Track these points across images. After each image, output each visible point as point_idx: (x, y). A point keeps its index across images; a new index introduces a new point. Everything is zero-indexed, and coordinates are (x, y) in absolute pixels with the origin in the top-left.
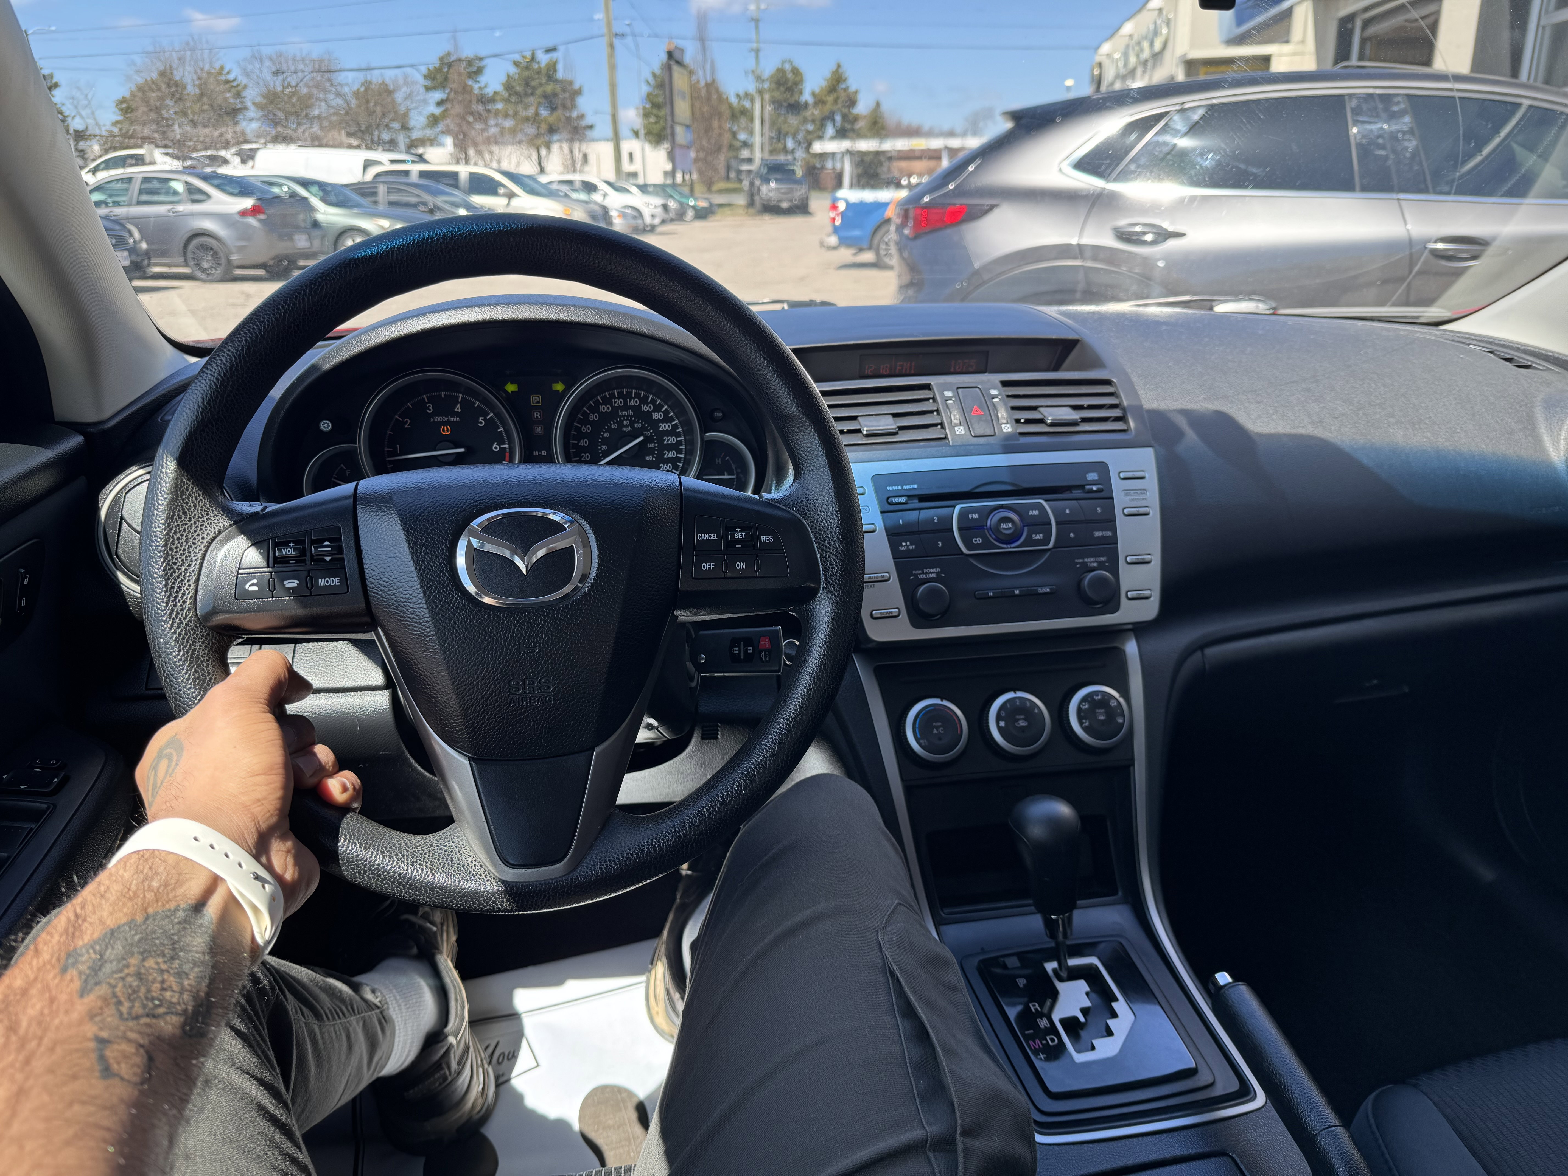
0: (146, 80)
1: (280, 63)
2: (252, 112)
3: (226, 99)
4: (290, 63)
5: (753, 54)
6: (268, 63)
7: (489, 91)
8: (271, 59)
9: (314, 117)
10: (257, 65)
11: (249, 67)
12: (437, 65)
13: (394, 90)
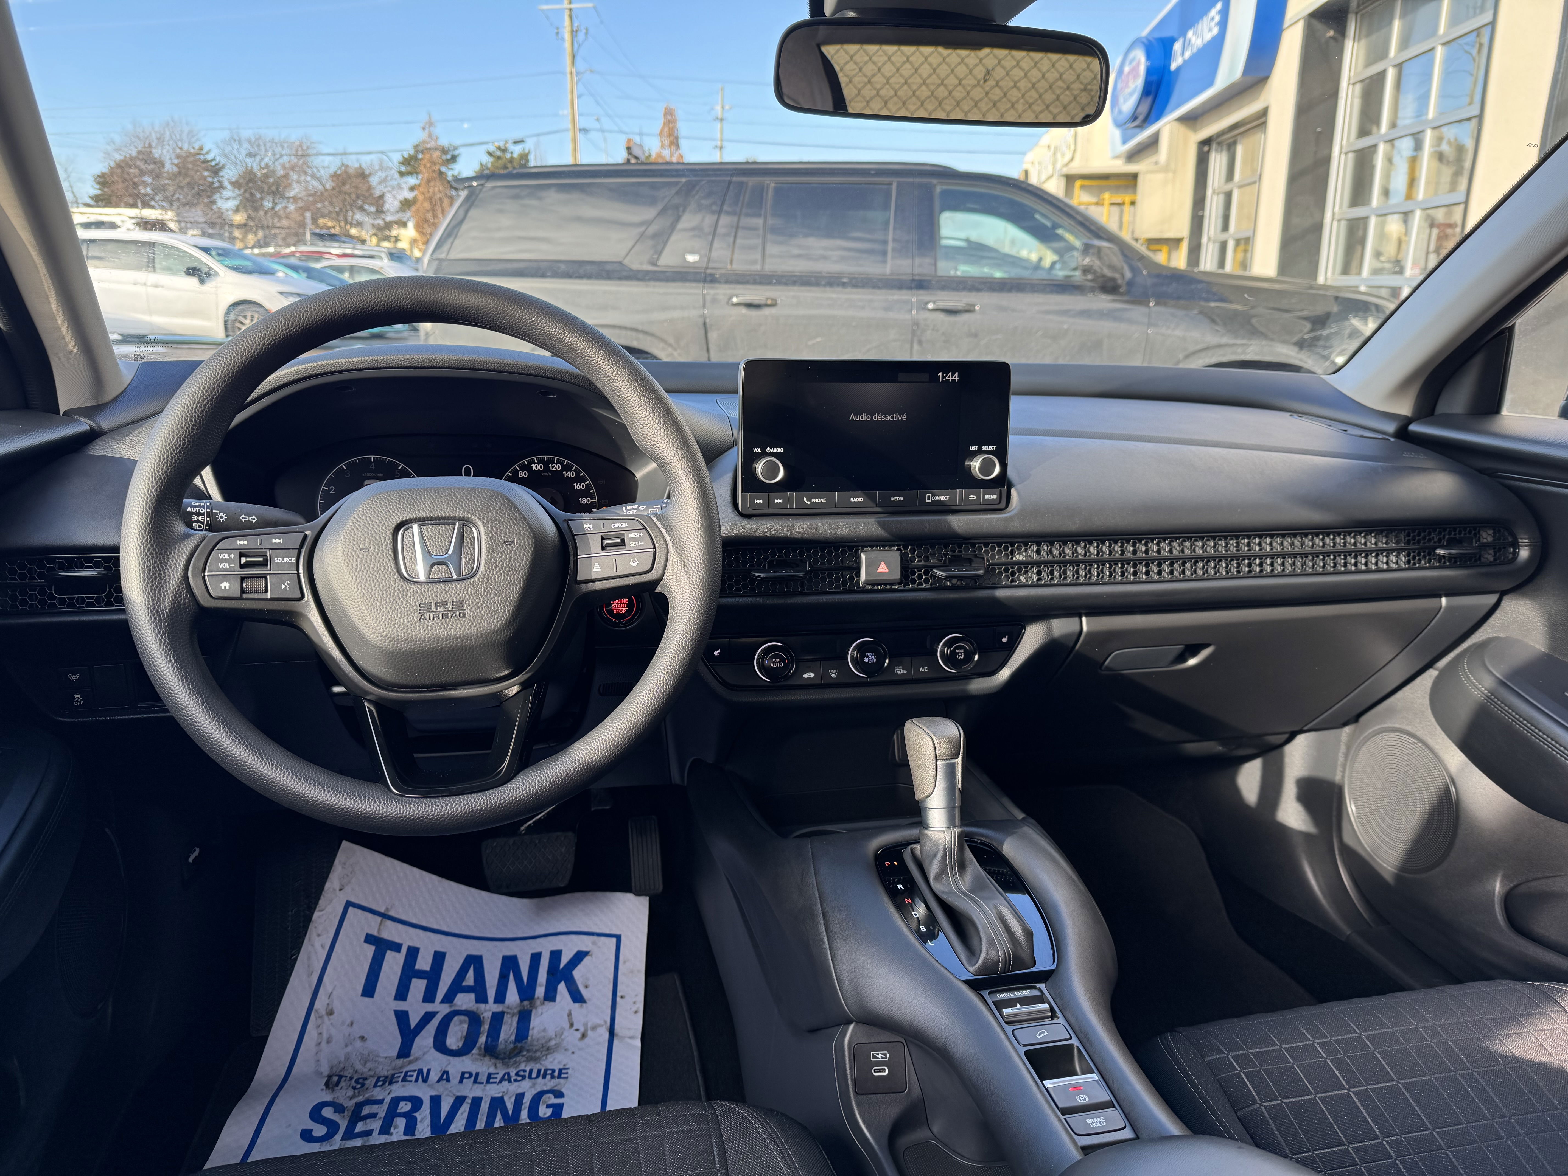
0: (125, 157)
1: (259, 146)
2: (228, 192)
3: (205, 178)
4: (268, 145)
5: (718, 150)
6: (246, 145)
7: (464, 175)
8: (249, 142)
9: (288, 198)
10: (236, 146)
11: (228, 149)
12: (412, 152)
13: (370, 175)
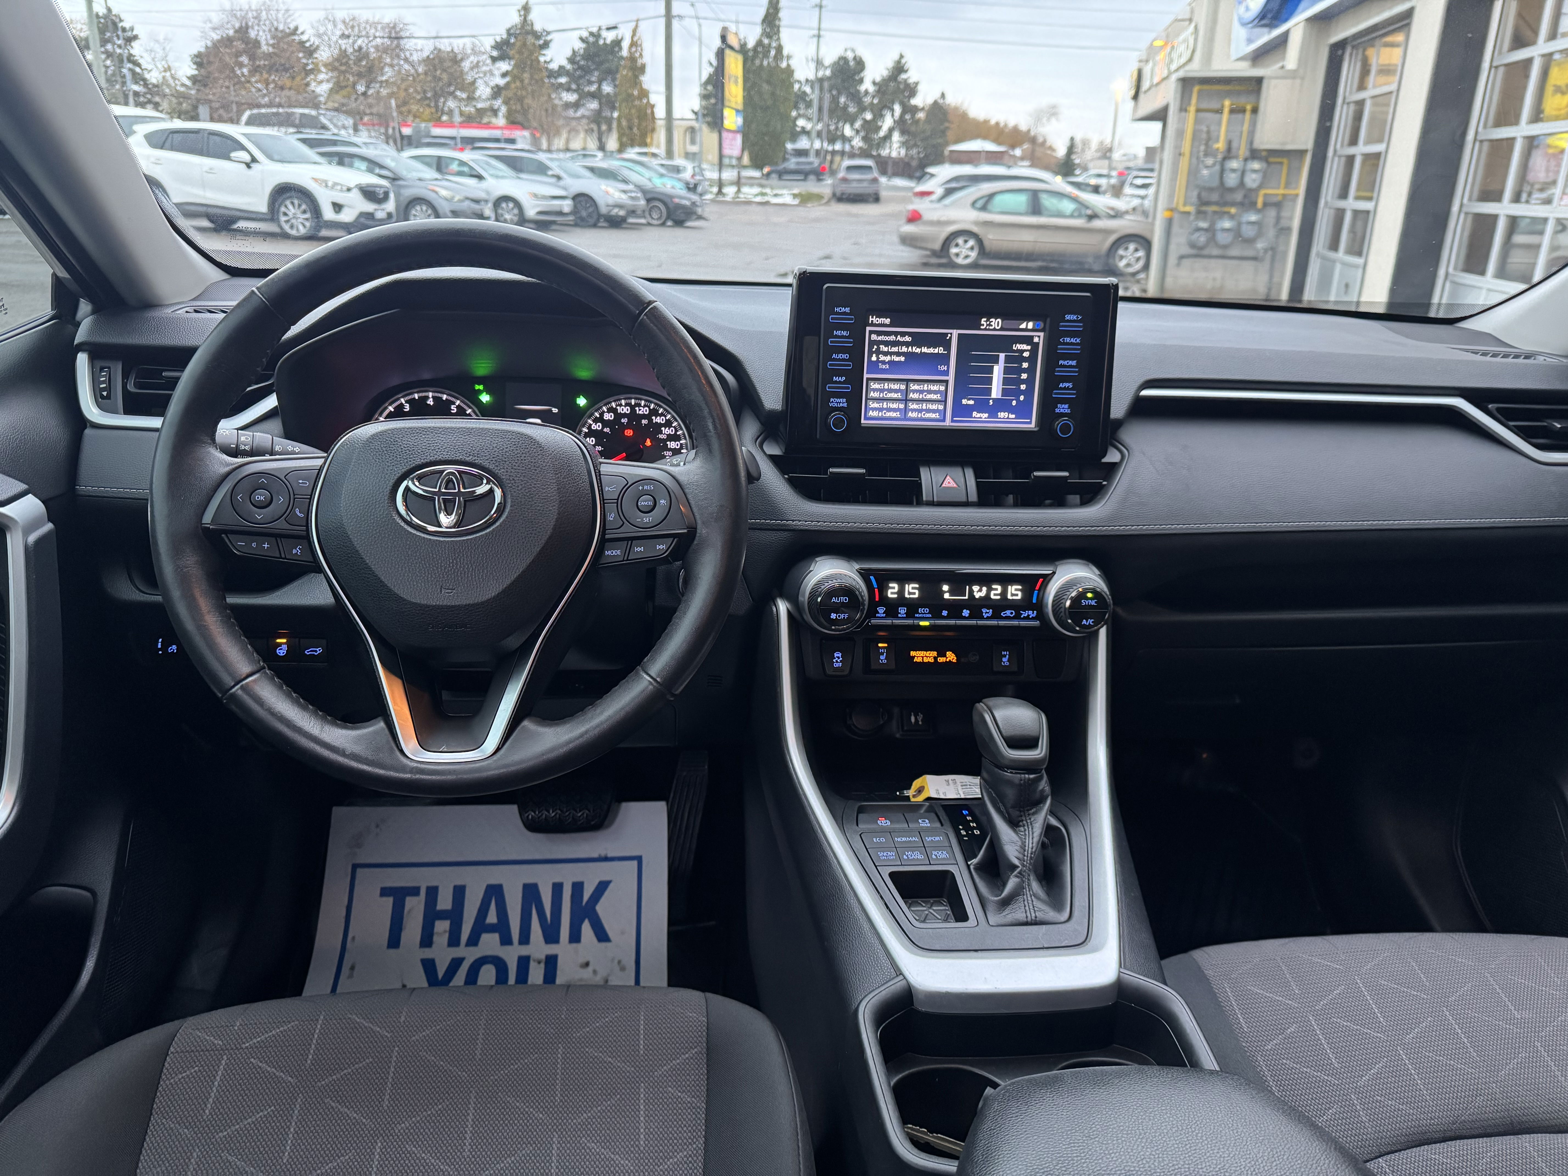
0: (222, 36)
1: (353, 27)
2: (322, 74)
3: (299, 59)
4: (362, 26)
5: (815, 40)
6: (341, 26)
7: (554, 66)
8: (344, 22)
9: (381, 82)
10: (330, 26)
11: (322, 30)
12: (505, 36)
13: (462, 60)
